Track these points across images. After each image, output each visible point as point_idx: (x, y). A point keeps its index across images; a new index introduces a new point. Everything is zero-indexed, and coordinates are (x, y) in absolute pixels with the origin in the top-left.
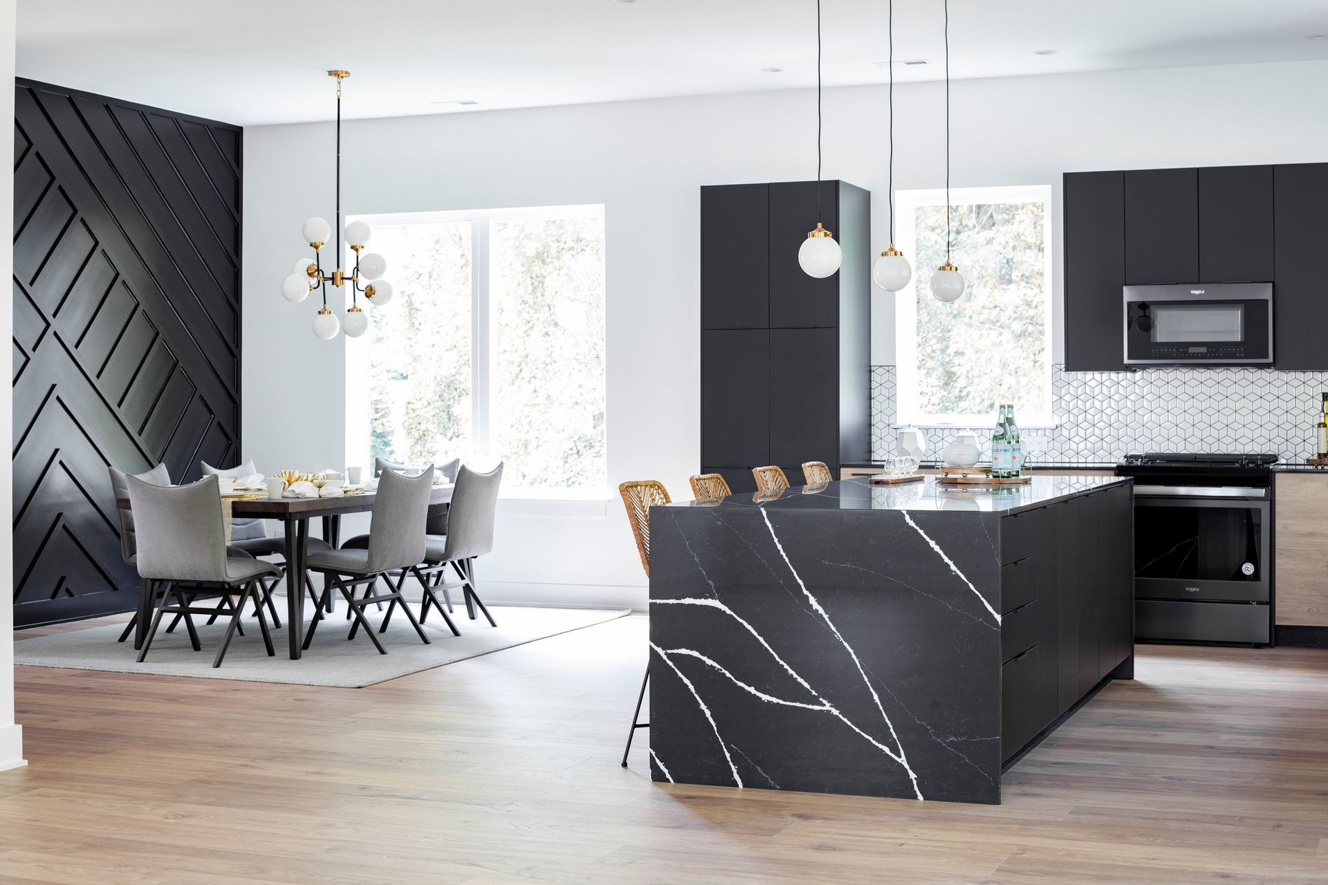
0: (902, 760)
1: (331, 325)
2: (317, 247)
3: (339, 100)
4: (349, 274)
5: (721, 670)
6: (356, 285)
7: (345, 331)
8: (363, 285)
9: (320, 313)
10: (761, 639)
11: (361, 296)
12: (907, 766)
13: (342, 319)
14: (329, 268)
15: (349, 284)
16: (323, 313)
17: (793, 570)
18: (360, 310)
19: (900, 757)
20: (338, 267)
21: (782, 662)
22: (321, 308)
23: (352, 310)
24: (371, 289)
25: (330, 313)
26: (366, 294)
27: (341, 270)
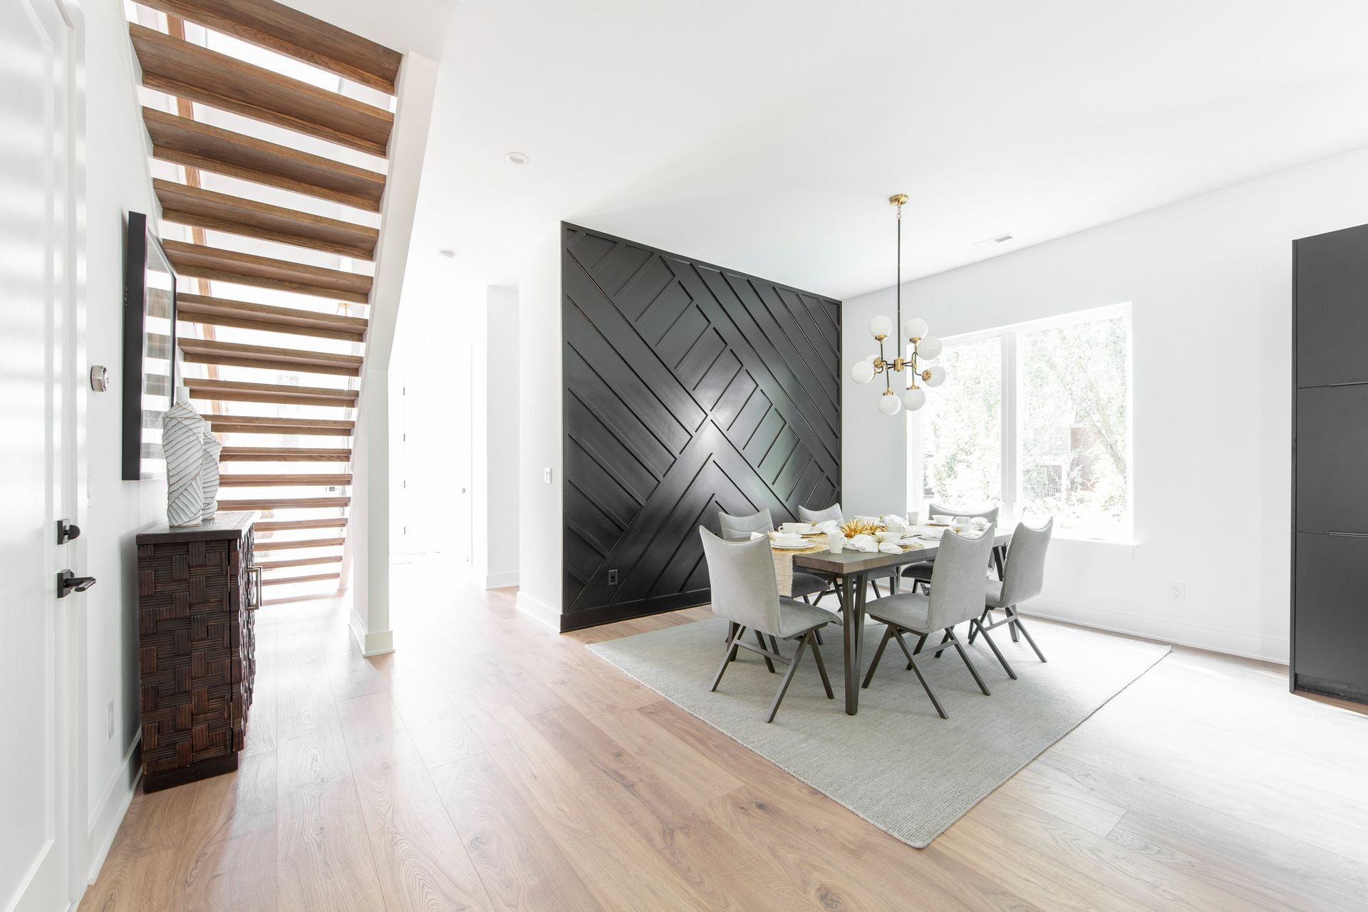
1: (893, 403)
2: (880, 339)
3: (899, 221)
4: (908, 359)
6: (914, 372)
7: (905, 407)
8: (920, 371)
9: (884, 394)
11: (918, 380)
13: (902, 397)
14: (890, 357)
15: (909, 370)
16: (887, 394)
18: (918, 388)
20: (899, 355)
22: (885, 391)
23: (911, 388)
24: (927, 374)
25: (893, 393)
26: (923, 377)
27: (901, 357)
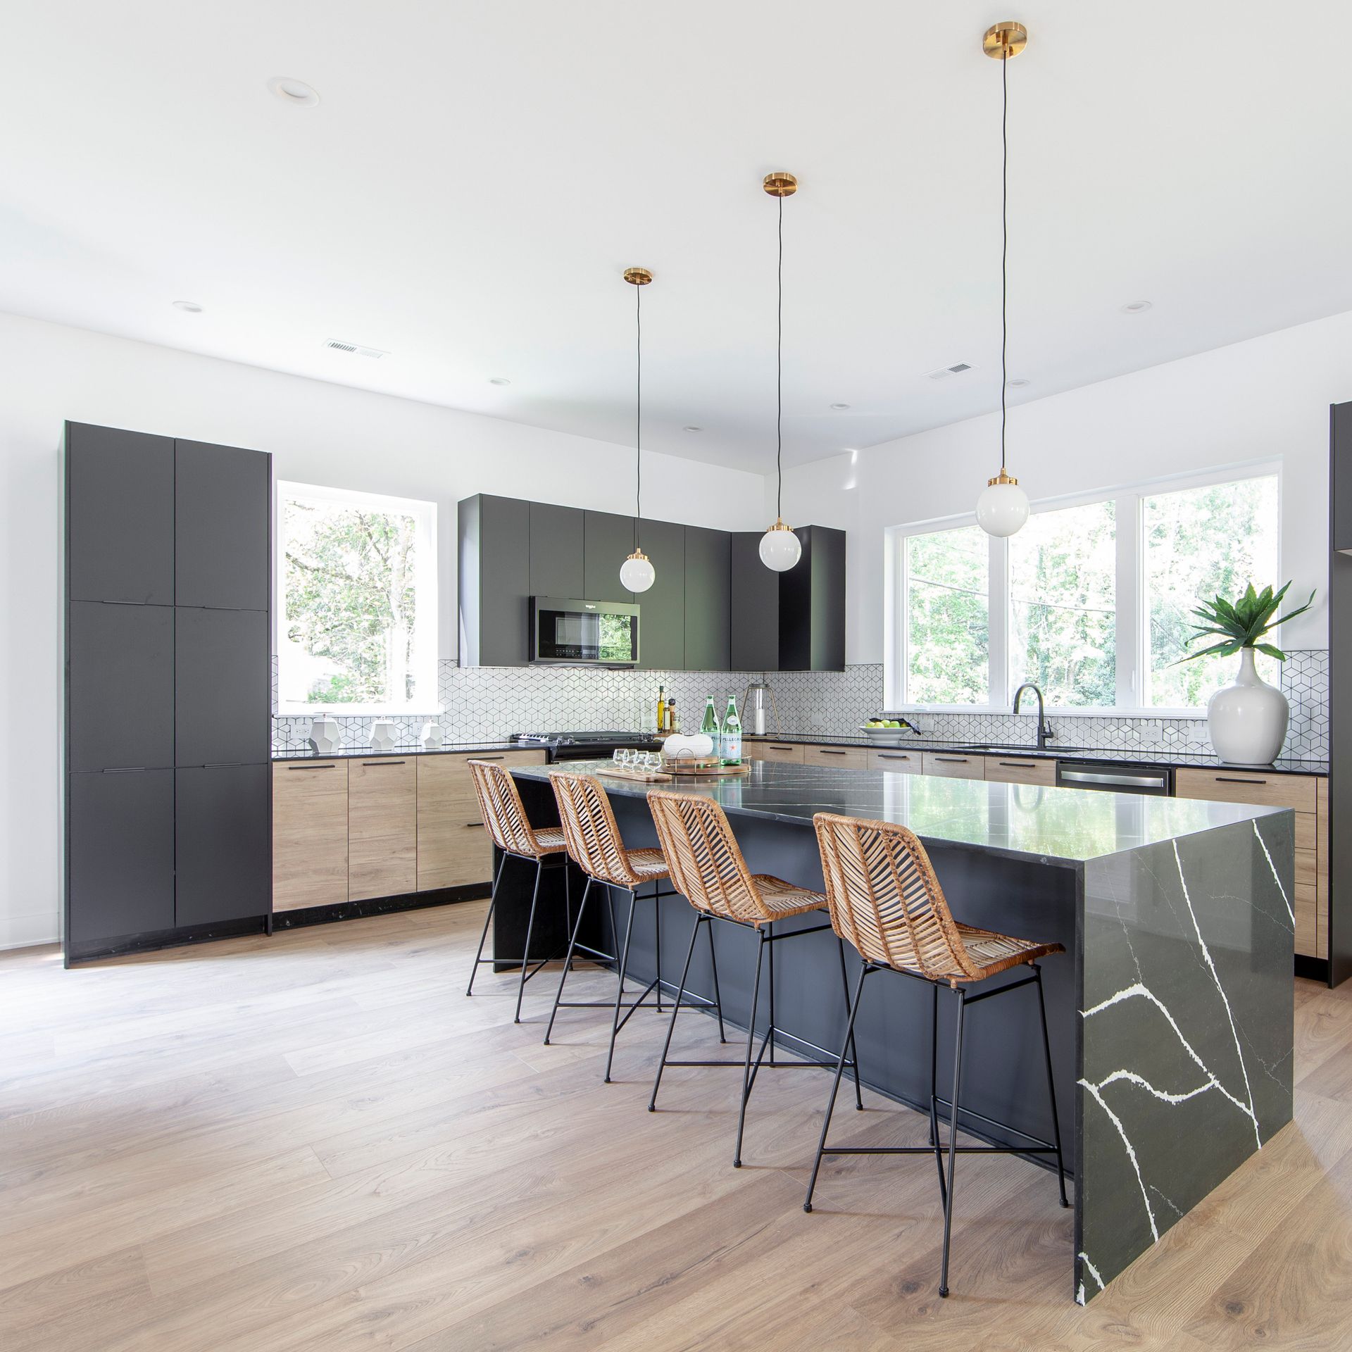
0: (1251, 1113)
5: (1143, 1084)
10: (1171, 1020)
12: (1253, 1117)
17: (1193, 917)
19: (1249, 1109)
21: (1185, 1044)
